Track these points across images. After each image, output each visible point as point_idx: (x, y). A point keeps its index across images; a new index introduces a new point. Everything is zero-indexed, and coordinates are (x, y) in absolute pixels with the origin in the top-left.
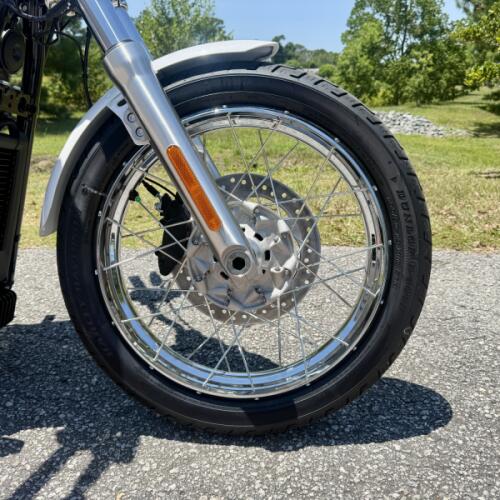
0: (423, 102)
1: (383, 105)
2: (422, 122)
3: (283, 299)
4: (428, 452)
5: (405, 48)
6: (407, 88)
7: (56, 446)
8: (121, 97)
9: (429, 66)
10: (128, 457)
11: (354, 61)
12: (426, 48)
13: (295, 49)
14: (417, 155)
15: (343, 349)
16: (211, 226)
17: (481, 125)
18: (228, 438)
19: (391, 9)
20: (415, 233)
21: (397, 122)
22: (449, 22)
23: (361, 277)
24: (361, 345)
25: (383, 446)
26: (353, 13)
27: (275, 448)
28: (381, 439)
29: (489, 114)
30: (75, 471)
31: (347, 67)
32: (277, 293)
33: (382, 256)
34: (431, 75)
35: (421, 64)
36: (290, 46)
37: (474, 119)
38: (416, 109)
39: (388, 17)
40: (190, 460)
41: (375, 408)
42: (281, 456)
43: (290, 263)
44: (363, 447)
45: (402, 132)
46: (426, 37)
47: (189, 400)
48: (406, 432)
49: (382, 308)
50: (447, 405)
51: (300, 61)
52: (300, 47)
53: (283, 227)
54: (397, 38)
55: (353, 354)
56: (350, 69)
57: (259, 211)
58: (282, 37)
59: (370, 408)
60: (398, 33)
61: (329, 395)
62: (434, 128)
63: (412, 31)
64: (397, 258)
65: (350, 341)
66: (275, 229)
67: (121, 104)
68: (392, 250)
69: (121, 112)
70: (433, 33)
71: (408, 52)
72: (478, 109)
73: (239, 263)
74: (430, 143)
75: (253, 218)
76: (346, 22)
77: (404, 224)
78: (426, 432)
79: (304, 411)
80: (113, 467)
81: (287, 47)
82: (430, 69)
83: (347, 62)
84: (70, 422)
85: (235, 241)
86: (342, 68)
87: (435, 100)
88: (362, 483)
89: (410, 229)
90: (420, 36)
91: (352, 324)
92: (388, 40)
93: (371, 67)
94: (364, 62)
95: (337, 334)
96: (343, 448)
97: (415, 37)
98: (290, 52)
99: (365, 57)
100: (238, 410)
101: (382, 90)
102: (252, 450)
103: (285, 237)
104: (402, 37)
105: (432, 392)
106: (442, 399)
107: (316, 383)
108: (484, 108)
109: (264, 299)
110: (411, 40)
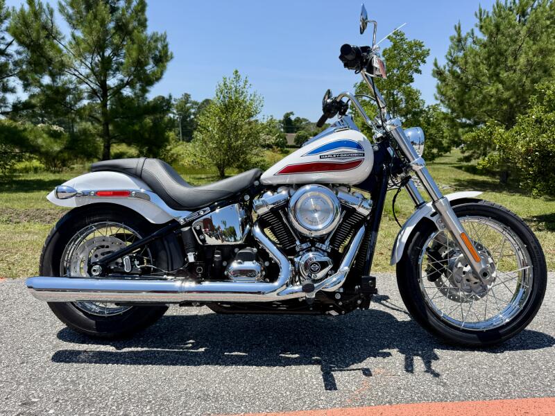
8: (434, 212)
13: (301, 122)
16: (477, 261)
17: (459, 181)
22: (426, 106)
24: (525, 307)
27: (493, 352)
29: (465, 173)
33: (531, 271)
36: (298, 120)
37: (453, 177)
49: (531, 293)
50: (553, 338)
51: (306, 131)
52: (305, 120)
58: (292, 113)
67: (433, 215)
69: (434, 219)
72: (455, 169)
73: (485, 274)
81: (295, 120)
85: (483, 266)
97: (401, 116)
98: (298, 124)
102: (484, 352)
108: (460, 168)
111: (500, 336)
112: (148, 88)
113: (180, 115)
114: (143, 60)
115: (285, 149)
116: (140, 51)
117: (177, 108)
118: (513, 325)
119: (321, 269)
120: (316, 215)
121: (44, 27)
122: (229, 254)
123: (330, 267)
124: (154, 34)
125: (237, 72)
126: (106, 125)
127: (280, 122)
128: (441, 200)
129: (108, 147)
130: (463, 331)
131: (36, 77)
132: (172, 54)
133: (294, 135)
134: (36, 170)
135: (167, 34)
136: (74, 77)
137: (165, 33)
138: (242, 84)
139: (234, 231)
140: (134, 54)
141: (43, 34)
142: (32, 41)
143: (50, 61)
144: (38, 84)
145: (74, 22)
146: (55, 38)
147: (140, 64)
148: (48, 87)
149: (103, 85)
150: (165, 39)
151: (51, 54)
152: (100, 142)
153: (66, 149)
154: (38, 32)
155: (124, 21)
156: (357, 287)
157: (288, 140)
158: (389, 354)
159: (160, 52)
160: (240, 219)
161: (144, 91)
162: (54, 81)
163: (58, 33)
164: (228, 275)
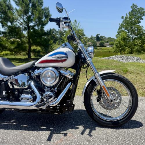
0: (139, 53)
1: (128, 53)
2: (139, 59)
3: (117, 106)
4: (139, 130)
5: (133, 39)
6: (134, 49)
7: (84, 128)
8: (95, 78)
9: (140, 44)
10: (95, 129)
11: (119, 42)
12: (139, 39)
13: (102, 37)
14: (137, 69)
15: (126, 114)
16: (108, 96)
18: (109, 127)
19: (129, 29)
20: (136, 97)
21: (132, 59)
23: (128, 103)
24: (129, 113)
25: (133, 129)
26: (119, 30)
27: (116, 129)
28: (132, 128)
30: (88, 131)
31: (117, 44)
32: (116, 105)
33: (131, 100)
34: (141, 46)
35: (138, 43)
36: (101, 37)
38: (137, 55)
39: (128, 30)
40: (104, 130)
41: (131, 124)
42: (117, 130)
43: (118, 101)
44: (129, 129)
45: (133, 61)
46: (139, 36)
47: (103, 121)
48: (136, 127)
49: (131, 108)
50: (142, 124)
51: (104, 41)
52: (104, 37)
53: (117, 96)
54: (131, 36)
55: (127, 115)
56: (118, 44)
57: (113, 93)
58: (99, 34)
59: (130, 124)
60: (131, 35)
61: (124, 121)
62: (142, 60)
63: (135, 34)
64: (133, 100)
65: (127, 113)
66: (116, 96)
67: (95, 79)
68: (133, 99)
69: (95, 80)
70: (141, 35)
71: (134, 40)
73: (112, 101)
74: (141, 65)
75: (112, 94)
76: (117, 32)
77: (134, 96)
78: (139, 127)
79: (121, 123)
80: (93, 131)
81: (100, 37)
82: (140, 45)
83: (117, 43)
84: (84, 125)
85: (111, 98)
86: (116, 44)
87: (142, 52)
88: (129, 133)
89: (135, 96)
90: (137, 35)
91: (128, 109)
92: (128, 36)
93: (124, 44)
94: (122, 42)
95: (125, 112)
96: (126, 129)
98: (101, 38)
99: (122, 41)
100: (110, 123)
101: (127, 50)
102: (113, 129)
103: (117, 97)
104: (132, 36)
105: (140, 122)
106: (142, 123)
107: (122, 119)
109: (114, 106)
110: (135, 36)
111: (119, 123)
112: (44, 26)
113: (60, 35)
114: (40, 17)
115: (96, 47)
116: (39, 13)
117: (59, 33)
118: (124, 120)
119: (50, 99)
120: (49, 79)
121: (8, 6)
122: (21, 92)
123: (53, 98)
124: (45, 7)
125: (76, 20)
126: (29, 39)
127: (95, 37)
128: (97, 74)
129: (30, 47)
130: (105, 121)
131: (6, 23)
132: (51, 14)
133: (99, 42)
134: (7, 55)
135: (49, 8)
136: (18, 23)
137: (48, 7)
138: (77, 25)
139: (25, 83)
140: (37, 15)
141: (7, 8)
142: (3, 11)
143: (10, 18)
144: (6, 25)
145: (18, 4)
146: (11, 10)
147: (40, 19)
148: (10, 26)
149: (28, 26)
150: (48, 9)
151: (10, 15)
152: (27, 45)
153: (16, 48)
154: (5, 7)
155: (34, 3)
156: (65, 104)
157: (97, 44)
158: (78, 128)
159: (47, 14)
160: (27, 79)
161: (42, 27)
162: (12, 24)
163: (12, 8)
164: (20, 99)
